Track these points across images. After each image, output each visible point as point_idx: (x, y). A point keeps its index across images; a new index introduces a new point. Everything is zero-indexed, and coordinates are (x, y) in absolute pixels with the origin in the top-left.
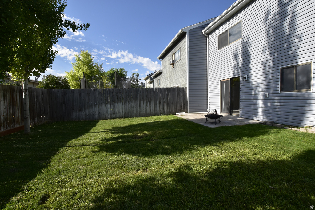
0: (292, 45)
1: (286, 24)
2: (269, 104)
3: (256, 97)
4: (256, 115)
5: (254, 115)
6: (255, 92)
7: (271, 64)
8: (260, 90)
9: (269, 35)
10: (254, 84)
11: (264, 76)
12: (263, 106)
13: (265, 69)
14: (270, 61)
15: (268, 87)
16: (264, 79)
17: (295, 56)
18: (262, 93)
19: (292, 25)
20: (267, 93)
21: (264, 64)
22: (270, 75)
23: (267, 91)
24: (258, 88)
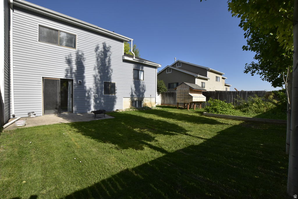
0: (109, 72)
1: (107, 60)
2: (98, 102)
3: (89, 97)
4: (89, 109)
5: (87, 110)
6: (88, 93)
7: (99, 78)
8: (92, 92)
9: (98, 60)
10: (88, 88)
11: (95, 84)
12: (94, 103)
13: (95, 80)
14: (99, 76)
15: (97, 91)
16: (94, 86)
17: (110, 78)
18: (94, 94)
19: (109, 61)
20: (97, 95)
21: (95, 77)
22: (99, 84)
23: (97, 94)
24: (91, 91)
